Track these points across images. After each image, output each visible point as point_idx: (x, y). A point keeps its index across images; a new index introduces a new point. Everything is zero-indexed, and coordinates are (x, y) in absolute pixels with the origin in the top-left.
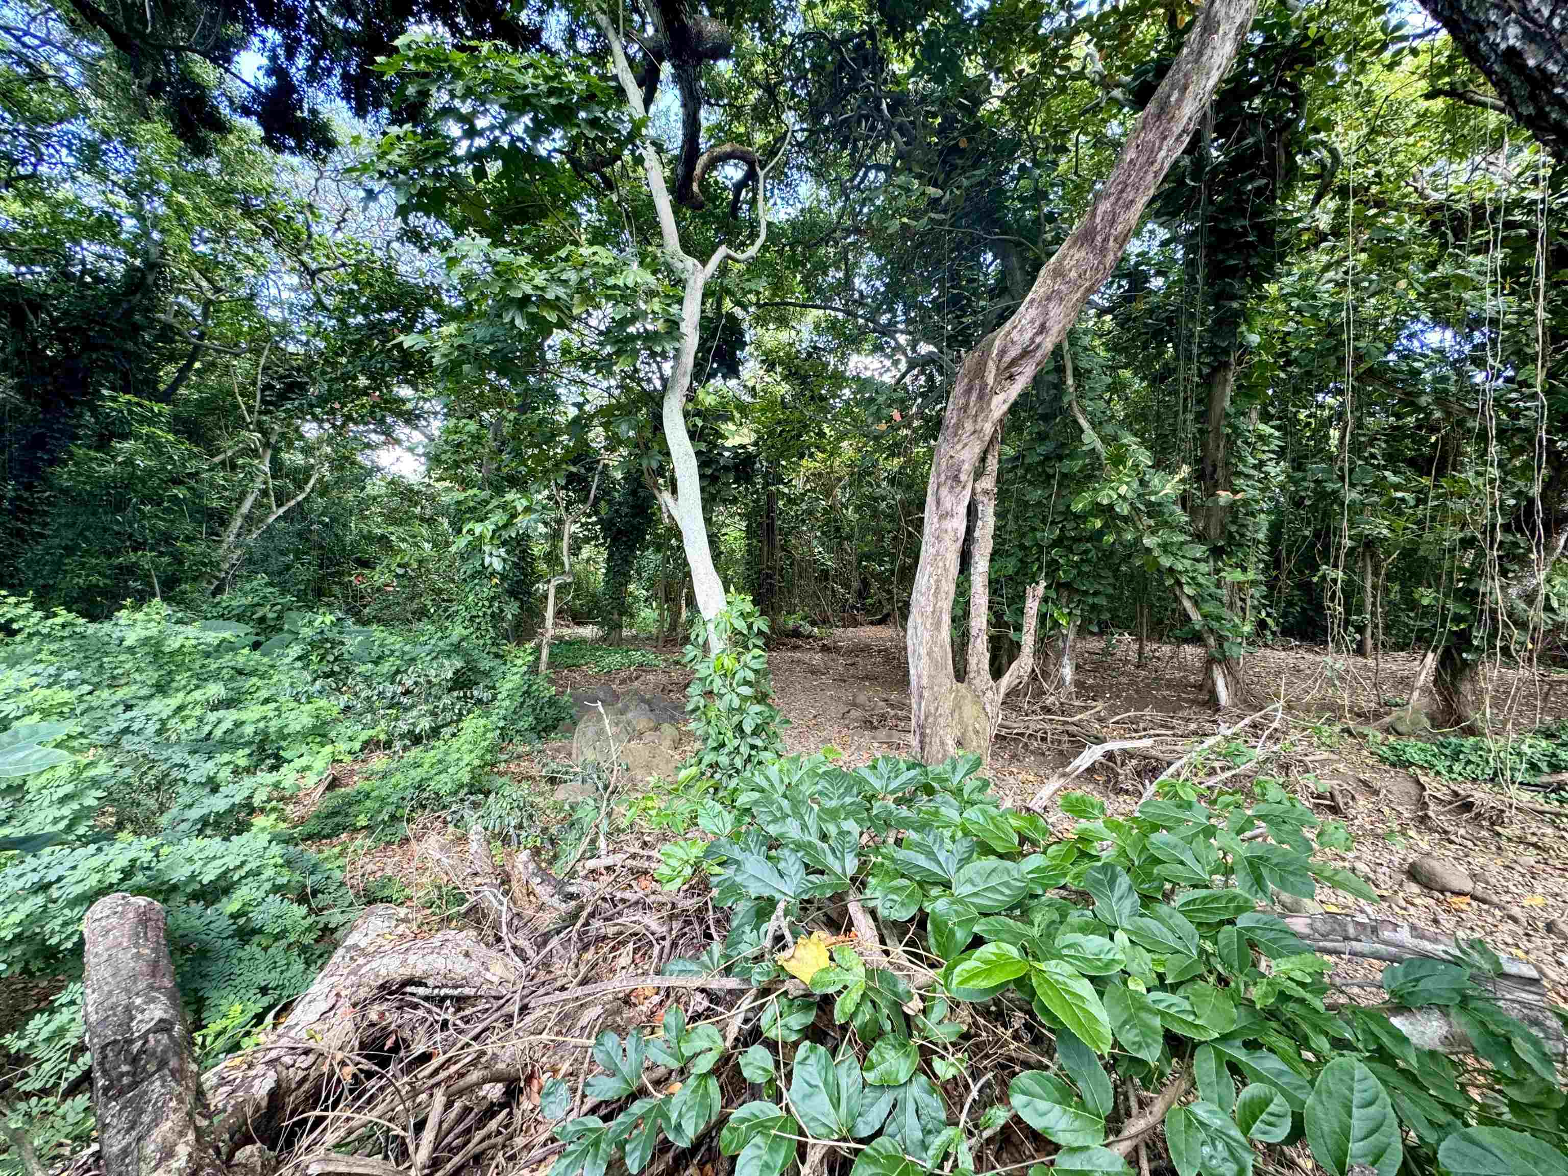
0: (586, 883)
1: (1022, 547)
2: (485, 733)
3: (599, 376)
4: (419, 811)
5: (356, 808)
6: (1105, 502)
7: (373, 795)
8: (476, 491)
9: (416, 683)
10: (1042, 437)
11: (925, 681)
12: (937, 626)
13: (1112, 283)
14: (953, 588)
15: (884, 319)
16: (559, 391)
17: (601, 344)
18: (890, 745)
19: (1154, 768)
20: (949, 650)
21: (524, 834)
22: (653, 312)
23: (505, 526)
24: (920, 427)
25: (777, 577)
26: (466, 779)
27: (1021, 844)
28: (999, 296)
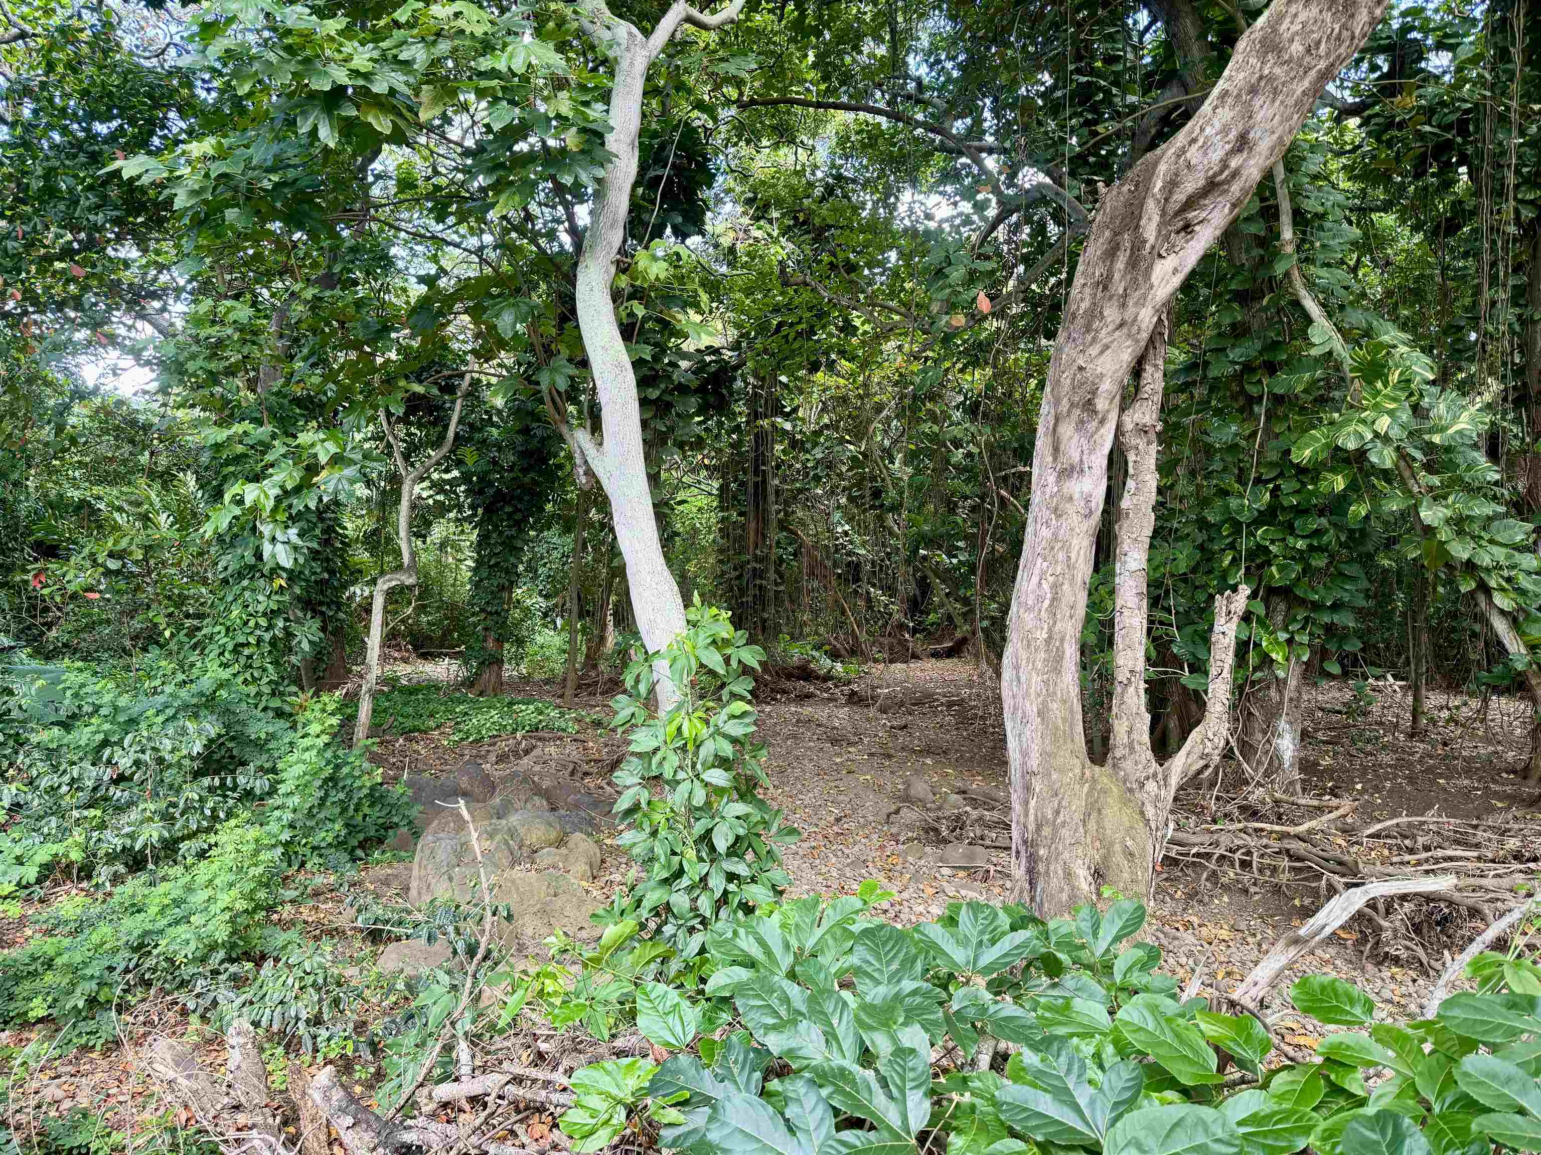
0: (433, 1126)
1: (1202, 524)
2: (257, 852)
3: (463, 229)
4: (140, 992)
5: (26, 985)
6: (1352, 445)
7: (59, 961)
8: (246, 426)
9: (137, 763)
10: (1239, 332)
11: (1034, 763)
12: (1056, 663)
13: (1361, 60)
14: (1082, 599)
15: (959, 126)
16: (393, 251)
17: (466, 170)
18: (971, 872)
19: (1445, 919)
20: (1078, 708)
21: (324, 1034)
22: (558, 116)
23: (298, 490)
24: (1022, 316)
25: (772, 575)
26: (222, 935)
27: (1221, 1069)
28: (1162, 85)
